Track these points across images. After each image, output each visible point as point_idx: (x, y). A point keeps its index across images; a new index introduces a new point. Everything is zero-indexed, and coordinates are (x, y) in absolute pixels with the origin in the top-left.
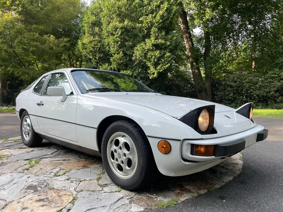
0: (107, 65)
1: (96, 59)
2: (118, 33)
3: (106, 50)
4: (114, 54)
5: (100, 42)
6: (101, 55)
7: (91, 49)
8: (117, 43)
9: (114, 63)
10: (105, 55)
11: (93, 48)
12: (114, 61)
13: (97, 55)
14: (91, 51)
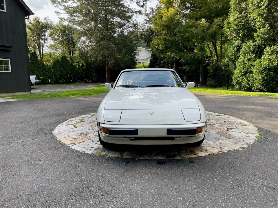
0: (251, 41)
1: (240, 37)
2: (264, 4)
3: (251, 25)
4: (260, 29)
5: (246, 17)
6: (245, 32)
7: (235, 27)
8: (262, 15)
9: (259, 38)
10: (251, 31)
11: (237, 25)
12: (258, 36)
13: (241, 32)
14: (235, 30)
